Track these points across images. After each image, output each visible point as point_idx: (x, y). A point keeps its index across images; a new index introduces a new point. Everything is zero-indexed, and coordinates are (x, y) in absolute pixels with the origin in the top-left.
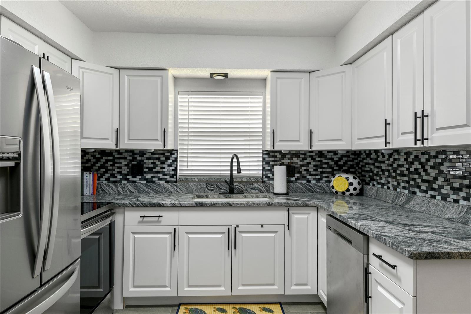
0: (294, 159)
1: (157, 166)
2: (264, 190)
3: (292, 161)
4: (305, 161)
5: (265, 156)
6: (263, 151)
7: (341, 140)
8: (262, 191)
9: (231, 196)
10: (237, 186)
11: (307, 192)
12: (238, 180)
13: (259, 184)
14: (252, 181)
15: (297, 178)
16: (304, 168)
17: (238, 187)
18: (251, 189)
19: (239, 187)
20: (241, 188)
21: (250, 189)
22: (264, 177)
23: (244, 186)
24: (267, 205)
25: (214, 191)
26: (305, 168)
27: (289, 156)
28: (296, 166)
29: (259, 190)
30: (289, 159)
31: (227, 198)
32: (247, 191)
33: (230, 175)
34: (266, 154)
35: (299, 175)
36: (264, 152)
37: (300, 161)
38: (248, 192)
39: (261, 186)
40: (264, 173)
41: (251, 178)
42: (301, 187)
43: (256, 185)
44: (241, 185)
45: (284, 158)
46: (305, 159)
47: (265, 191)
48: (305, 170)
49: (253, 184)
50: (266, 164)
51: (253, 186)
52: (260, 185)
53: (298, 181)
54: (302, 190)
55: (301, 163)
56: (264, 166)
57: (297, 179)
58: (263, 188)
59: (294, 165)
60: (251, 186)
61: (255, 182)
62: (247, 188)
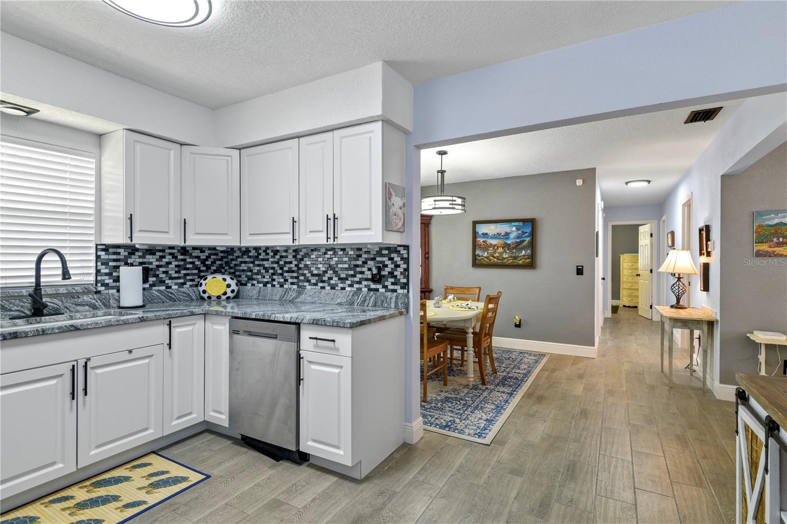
0: (147, 257)
2: (100, 305)
3: (145, 260)
4: (164, 260)
5: (99, 253)
6: (97, 245)
7: (226, 234)
8: (96, 306)
9: (41, 319)
10: (47, 303)
11: (168, 301)
12: (51, 292)
13: (90, 296)
14: (77, 292)
15: (151, 283)
16: (161, 269)
17: (50, 304)
18: (76, 305)
19: (52, 304)
20: (56, 306)
21: (73, 306)
22: (99, 285)
23: (62, 302)
24: (139, 320)
26: (164, 269)
27: (141, 254)
28: (151, 266)
29: (90, 306)
30: (140, 257)
31: (31, 323)
32: (67, 309)
33: (34, 285)
34: (103, 250)
35: (154, 279)
36: (99, 247)
37: (157, 260)
38: (70, 311)
39: (94, 299)
40: (99, 278)
41: (76, 288)
42: (159, 295)
43: (85, 298)
44: (56, 301)
45: (133, 256)
46: (164, 257)
47: (102, 306)
48: (164, 272)
49: (79, 297)
50: (102, 264)
51: (79, 301)
52: (92, 297)
53: (153, 288)
54: (160, 299)
55: (158, 263)
56: (98, 268)
57: (151, 286)
58: (97, 301)
59: (148, 266)
60: (76, 300)
61: (84, 293)
62: (68, 305)
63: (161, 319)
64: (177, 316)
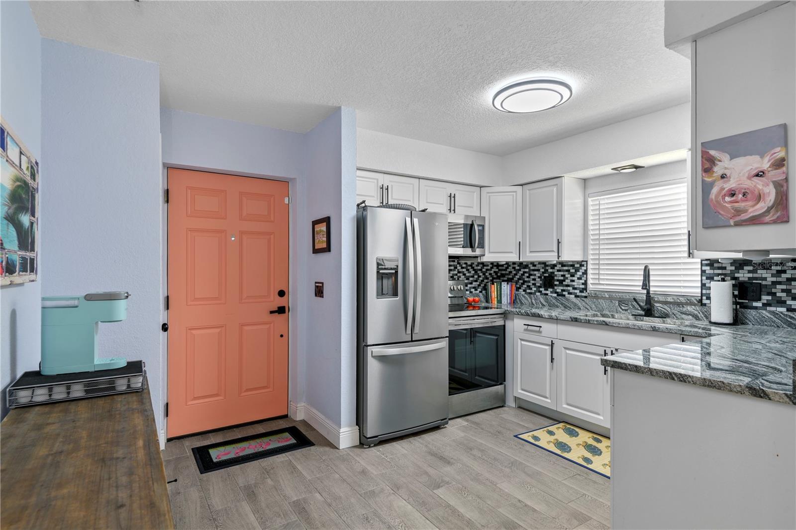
0: (759, 271)
1: (567, 278)
2: (702, 317)
3: (755, 275)
4: (783, 275)
5: (704, 268)
6: (702, 261)
8: (698, 317)
10: (659, 308)
11: (785, 326)
12: (661, 300)
13: (693, 307)
14: (681, 302)
15: (766, 302)
16: (779, 287)
17: (661, 309)
18: (681, 313)
19: (663, 309)
20: (666, 311)
21: (679, 313)
22: (704, 298)
23: (671, 308)
25: (629, 311)
26: (784, 287)
27: (751, 268)
28: (764, 283)
29: (693, 316)
30: (749, 272)
32: (675, 315)
33: (643, 292)
34: (707, 265)
35: (770, 298)
36: (703, 262)
37: (773, 275)
38: (677, 317)
39: (697, 311)
40: (704, 292)
41: (680, 298)
42: (772, 317)
43: (689, 308)
44: (665, 307)
45: (740, 271)
46: (784, 272)
47: (704, 318)
48: (783, 291)
49: (683, 307)
50: (707, 278)
51: (684, 310)
52: (695, 308)
53: (768, 308)
54: (774, 322)
55: (774, 279)
56: (703, 282)
57: (765, 305)
58: (699, 313)
59: (761, 282)
60: (681, 308)
61: (687, 304)
62: (675, 312)
63: (672, 333)
64: (690, 334)
